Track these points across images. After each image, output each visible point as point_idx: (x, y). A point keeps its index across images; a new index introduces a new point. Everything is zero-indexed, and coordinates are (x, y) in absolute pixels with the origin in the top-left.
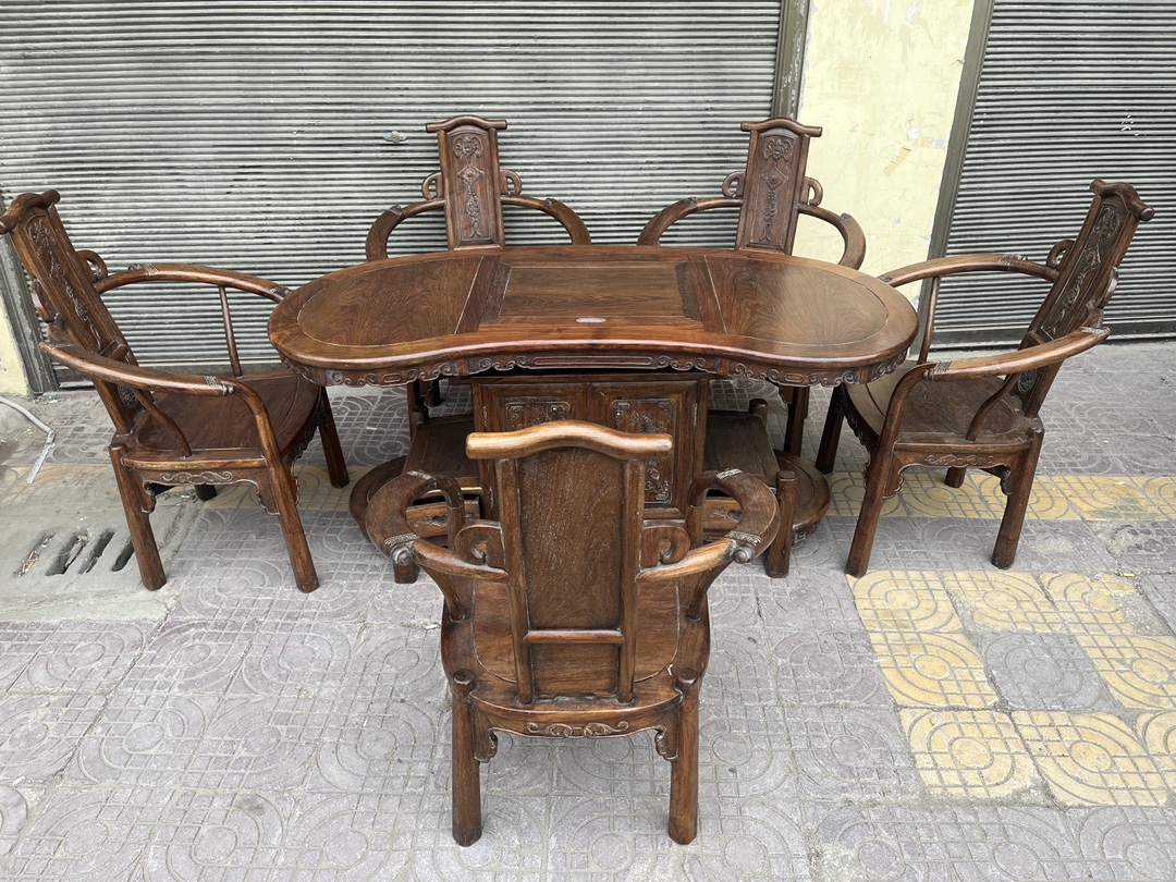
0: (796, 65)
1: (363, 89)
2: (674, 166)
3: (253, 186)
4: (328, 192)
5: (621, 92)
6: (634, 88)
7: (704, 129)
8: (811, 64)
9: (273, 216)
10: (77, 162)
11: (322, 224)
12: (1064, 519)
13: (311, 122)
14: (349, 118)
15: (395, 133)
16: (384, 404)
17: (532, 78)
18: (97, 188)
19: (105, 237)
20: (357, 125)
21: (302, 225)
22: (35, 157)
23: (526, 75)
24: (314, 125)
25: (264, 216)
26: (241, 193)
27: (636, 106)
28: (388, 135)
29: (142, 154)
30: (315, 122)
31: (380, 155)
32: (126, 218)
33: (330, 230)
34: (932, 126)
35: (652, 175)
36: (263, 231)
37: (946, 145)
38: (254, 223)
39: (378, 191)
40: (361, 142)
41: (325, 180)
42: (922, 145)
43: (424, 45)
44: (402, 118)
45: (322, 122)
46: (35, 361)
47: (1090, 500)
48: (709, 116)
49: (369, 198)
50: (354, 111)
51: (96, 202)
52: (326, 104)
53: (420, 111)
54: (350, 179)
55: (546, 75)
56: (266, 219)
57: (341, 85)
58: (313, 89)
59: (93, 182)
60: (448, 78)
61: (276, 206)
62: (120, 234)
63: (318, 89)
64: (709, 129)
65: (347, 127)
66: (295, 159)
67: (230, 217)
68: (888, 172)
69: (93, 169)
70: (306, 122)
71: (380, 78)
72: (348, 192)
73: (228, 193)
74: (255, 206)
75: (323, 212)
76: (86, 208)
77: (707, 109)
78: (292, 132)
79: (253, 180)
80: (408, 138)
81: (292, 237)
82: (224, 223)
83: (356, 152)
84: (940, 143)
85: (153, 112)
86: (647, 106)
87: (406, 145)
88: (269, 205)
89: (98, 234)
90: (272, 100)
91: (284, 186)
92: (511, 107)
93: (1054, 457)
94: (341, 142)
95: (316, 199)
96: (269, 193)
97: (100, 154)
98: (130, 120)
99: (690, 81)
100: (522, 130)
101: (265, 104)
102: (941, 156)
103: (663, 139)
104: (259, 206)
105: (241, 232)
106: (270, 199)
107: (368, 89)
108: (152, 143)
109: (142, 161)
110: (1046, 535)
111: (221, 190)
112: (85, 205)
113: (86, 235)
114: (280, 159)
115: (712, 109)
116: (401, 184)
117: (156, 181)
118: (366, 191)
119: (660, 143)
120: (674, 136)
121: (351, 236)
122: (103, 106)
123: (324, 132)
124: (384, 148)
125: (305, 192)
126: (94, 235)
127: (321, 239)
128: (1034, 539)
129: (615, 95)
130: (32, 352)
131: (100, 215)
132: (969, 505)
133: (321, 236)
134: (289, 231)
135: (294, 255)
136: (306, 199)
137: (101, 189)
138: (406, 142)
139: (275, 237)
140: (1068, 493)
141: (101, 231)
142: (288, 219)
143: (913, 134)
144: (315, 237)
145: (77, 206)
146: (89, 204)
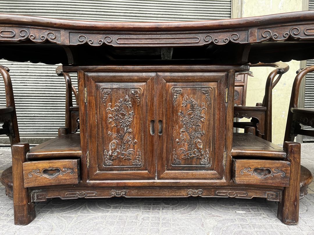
9: (29, 74)
11: (49, 78)
21: (41, 78)
25: (25, 74)
33: (52, 81)
56: (26, 76)
61: (31, 70)
81: (36, 83)
88: (28, 70)
95: (48, 68)
106: (29, 67)
121: (61, 84)
127: (48, 85)
133: (48, 83)
134: (35, 81)
135: (35, 91)
136: (43, 68)
139: (29, 83)
144: (46, 83)
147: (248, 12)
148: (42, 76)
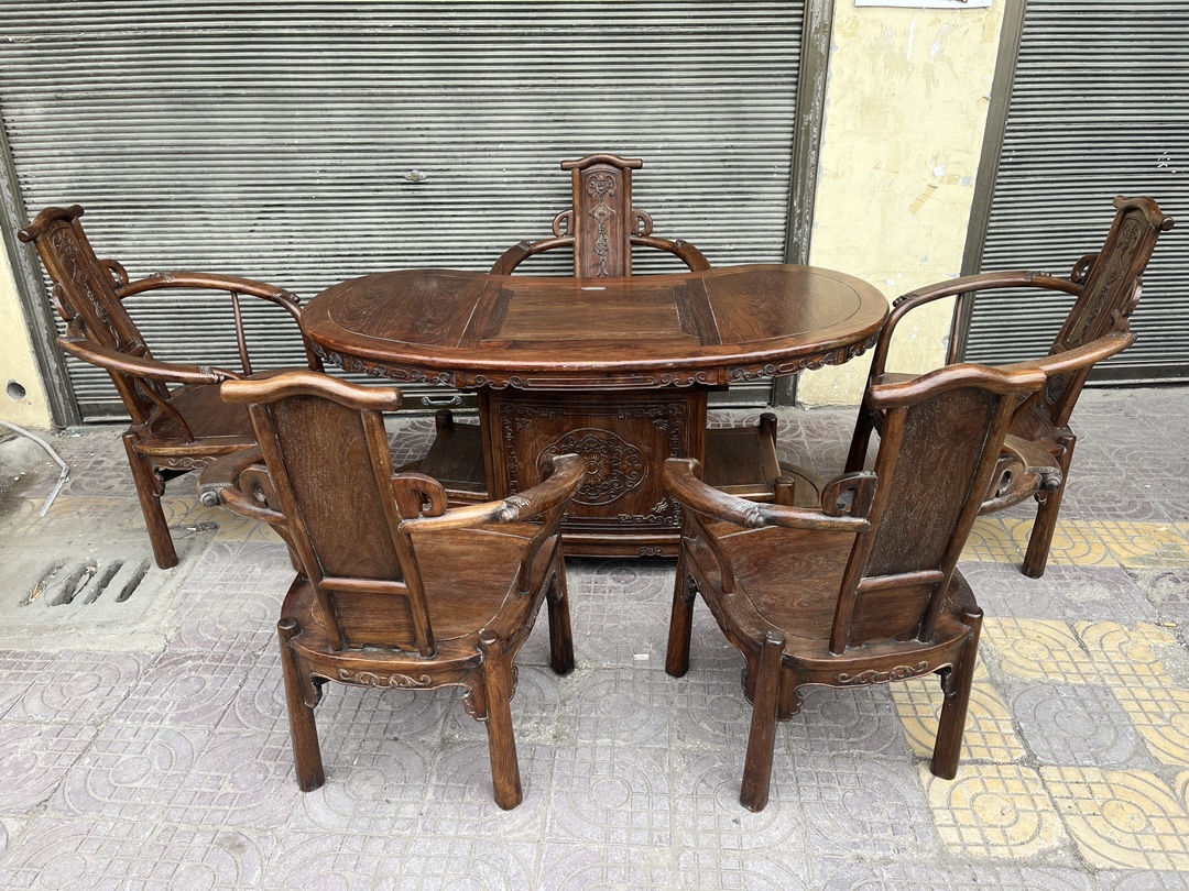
0: (817, 103)
1: (385, 129)
2: (694, 203)
3: (276, 225)
4: (348, 230)
5: (640, 131)
6: (653, 127)
7: (725, 167)
8: (832, 102)
9: (294, 253)
10: (105, 200)
11: (343, 262)
12: (1101, 565)
13: (333, 161)
14: (371, 158)
15: (415, 172)
16: (400, 440)
17: (551, 118)
18: (124, 226)
20: (378, 165)
21: (323, 262)
22: (65, 195)
23: (545, 114)
24: (336, 165)
25: (285, 254)
26: (264, 231)
27: (655, 145)
28: (409, 174)
29: (169, 193)
30: (338, 161)
31: (401, 193)
32: (152, 255)
33: (351, 268)
34: (959, 163)
35: (671, 213)
36: (285, 269)
37: (974, 182)
38: (276, 260)
39: (398, 229)
40: (381, 181)
41: (346, 218)
42: (949, 183)
43: (445, 87)
44: (423, 157)
45: (344, 162)
46: (60, 395)
47: (1129, 547)
48: (729, 154)
49: (388, 236)
50: (375, 151)
51: (124, 239)
52: (348, 144)
53: (440, 151)
54: (370, 217)
55: (565, 114)
56: (288, 257)
57: (363, 126)
58: (336, 130)
59: (121, 220)
60: (469, 118)
61: (298, 243)
62: (146, 271)
63: (341, 130)
64: (729, 167)
65: (368, 166)
66: (317, 198)
67: (253, 254)
68: (914, 209)
69: (121, 207)
70: (329, 162)
71: (402, 119)
72: (368, 230)
73: (252, 231)
74: (277, 243)
75: (344, 249)
76: (113, 246)
77: (727, 148)
78: (314, 172)
79: (276, 218)
80: (429, 177)
81: (313, 274)
82: (247, 260)
83: (377, 190)
84: (966, 181)
85: (180, 153)
86: (666, 145)
87: (426, 183)
88: (291, 243)
90: (296, 141)
91: (306, 224)
92: (531, 146)
93: (1092, 502)
94: (362, 181)
95: (337, 237)
96: (291, 231)
97: (128, 193)
98: (158, 160)
99: (710, 119)
100: (541, 169)
101: (289, 145)
102: (969, 194)
103: (682, 177)
104: (281, 244)
105: (263, 269)
106: (292, 237)
107: (389, 130)
108: (178, 183)
109: (169, 200)
110: (1082, 582)
111: (245, 228)
112: (113, 242)
114: (303, 198)
115: (732, 147)
116: (421, 222)
117: (182, 219)
118: (387, 229)
119: (680, 181)
120: (694, 174)
122: (132, 146)
123: (346, 172)
124: (405, 187)
125: (327, 230)
127: (341, 277)
128: (1068, 585)
129: (634, 134)
130: (57, 386)
131: (127, 253)
132: (1000, 550)
133: (341, 274)
134: (310, 268)
135: (314, 292)
136: (327, 237)
137: (129, 227)
138: (427, 180)
139: (297, 275)
140: (1107, 539)
142: (309, 256)
143: (939, 171)
144: (336, 274)
145: (104, 243)
146: (117, 242)
147: (842, 73)
148: (325, 256)
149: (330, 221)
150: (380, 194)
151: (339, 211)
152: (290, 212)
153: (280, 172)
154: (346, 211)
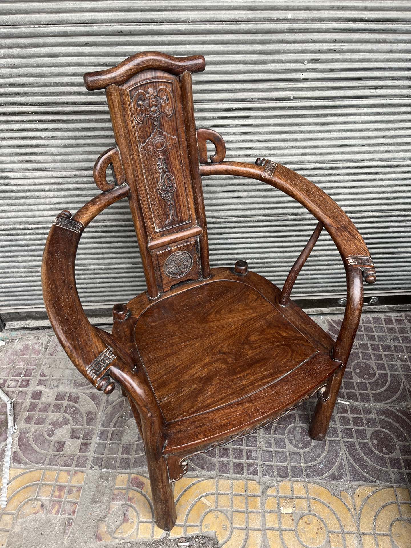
10: (14, 104)
13: (332, 46)
18: (41, 138)
19: (51, 194)
24: (335, 51)
30: (337, 46)
36: (233, 185)
45: (347, 46)
50: (395, 31)
51: (41, 154)
52: (362, 20)
54: (355, 123)
59: (37, 130)
62: (68, 189)
66: (296, 99)
69: (36, 113)
75: (309, 162)
76: (28, 162)
78: (302, 61)
79: (237, 126)
83: (377, 88)
85: (121, 33)
89: (43, 190)
96: (251, 141)
98: (87, 44)
101: (278, 20)
112: (27, 158)
113: (29, 191)
114: (277, 99)
122: (50, 23)
123: (345, 61)
126: (38, 191)
131: (45, 170)
137: (48, 138)
141: (47, 187)
145: (16, 158)
146: (32, 158)
149: (303, 128)
150: (379, 92)
151: (317, 116)
152: (256, 117)
153: (255, 62)
154: (326, 115)
